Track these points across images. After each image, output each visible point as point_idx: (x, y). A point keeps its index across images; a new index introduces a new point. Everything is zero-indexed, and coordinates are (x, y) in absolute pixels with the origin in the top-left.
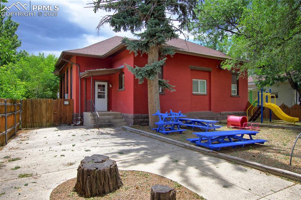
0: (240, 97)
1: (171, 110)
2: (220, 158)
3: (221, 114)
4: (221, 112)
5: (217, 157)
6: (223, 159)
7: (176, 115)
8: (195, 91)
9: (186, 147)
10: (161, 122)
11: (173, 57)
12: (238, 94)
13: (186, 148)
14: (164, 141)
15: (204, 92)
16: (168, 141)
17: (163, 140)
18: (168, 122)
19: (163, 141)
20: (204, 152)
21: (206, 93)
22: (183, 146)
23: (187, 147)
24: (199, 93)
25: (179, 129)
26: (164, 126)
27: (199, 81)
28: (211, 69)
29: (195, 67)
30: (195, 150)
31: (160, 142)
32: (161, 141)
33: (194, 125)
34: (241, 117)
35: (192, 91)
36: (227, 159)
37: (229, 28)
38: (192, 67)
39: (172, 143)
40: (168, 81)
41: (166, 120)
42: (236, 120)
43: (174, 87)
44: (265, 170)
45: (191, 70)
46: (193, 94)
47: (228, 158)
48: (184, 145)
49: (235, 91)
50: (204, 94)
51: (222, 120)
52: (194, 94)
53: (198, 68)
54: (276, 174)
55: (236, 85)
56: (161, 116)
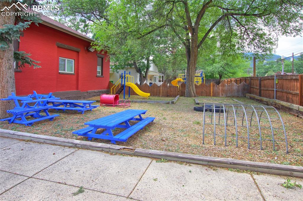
0: (103, 77)
1: (35, 91)
2: (139, 156)
3: (87, 92)
4: (88, 91)
5: (135, 155)
6: (144, 156)
7: (43, 98)
8: (62, 70)
9: (75, 146)
10: (19, 110)
11: (38, 26)
12: (102, 74)
13: (77, 147)
14: (31, 141)
15: (71, 72)
16: (38, 140)
17: (28, 139)
18: (31, 108)
19: (28, 141)
20: (111, 150)
21: (73, 72)
22: (70, 145)
23: (78, 145)
24: (66, 72)
25: (48, 115)
26: (25, 114)
27: (66, 60)
28: (79, 49)
29: (63, 44)
30: (94, 148)
31: (21, 144)
32: (24, 140)
33: (66, 107)
34: (115, 96)
35: (58, 70)
36: (150, 156)
37: (92, 18)
38: (60, 44)
39: (48, 142)
40: (29, 55)
41: (28, 105)
42: (109, 98)
43: (39, 62)
44: (206, 163)
45: (58, 47)
46: (59, 73)
47: (152, 154)
48: (72, 143)
49: (100, 72)
50: (72, 74)
51: (89, 98)
52: (61, 73)
53: (66, 46)
54: (221, 166)
55: (101, 67)
56: (19, 100)
